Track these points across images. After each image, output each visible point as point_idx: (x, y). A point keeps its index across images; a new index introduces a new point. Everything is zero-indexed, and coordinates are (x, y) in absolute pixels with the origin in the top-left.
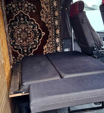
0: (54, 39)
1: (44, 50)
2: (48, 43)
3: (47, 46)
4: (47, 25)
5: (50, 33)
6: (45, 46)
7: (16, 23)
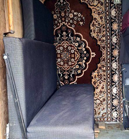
0: (109, 63)
1: (94, 78)
2: (100, 68)
3: (98, 73)
4: (99, 43)
5: (104, 54)
6: (94, 72)
7: (57, 39)
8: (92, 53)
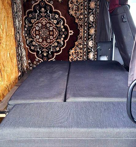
0: (85, 41)
1: (71, 55)
2: (77, 46)
3: (75, 50)
4: (77, 21)
5: (81, 32)
6: (72, 50)
7: (35, 15)
8: (70, 31)
